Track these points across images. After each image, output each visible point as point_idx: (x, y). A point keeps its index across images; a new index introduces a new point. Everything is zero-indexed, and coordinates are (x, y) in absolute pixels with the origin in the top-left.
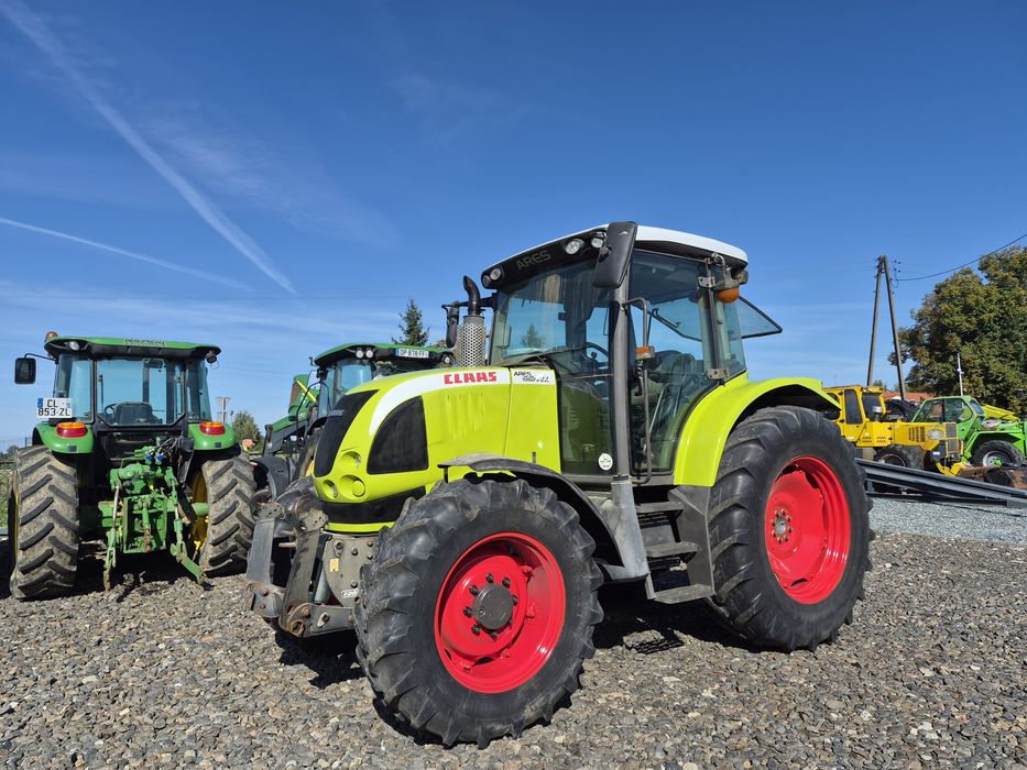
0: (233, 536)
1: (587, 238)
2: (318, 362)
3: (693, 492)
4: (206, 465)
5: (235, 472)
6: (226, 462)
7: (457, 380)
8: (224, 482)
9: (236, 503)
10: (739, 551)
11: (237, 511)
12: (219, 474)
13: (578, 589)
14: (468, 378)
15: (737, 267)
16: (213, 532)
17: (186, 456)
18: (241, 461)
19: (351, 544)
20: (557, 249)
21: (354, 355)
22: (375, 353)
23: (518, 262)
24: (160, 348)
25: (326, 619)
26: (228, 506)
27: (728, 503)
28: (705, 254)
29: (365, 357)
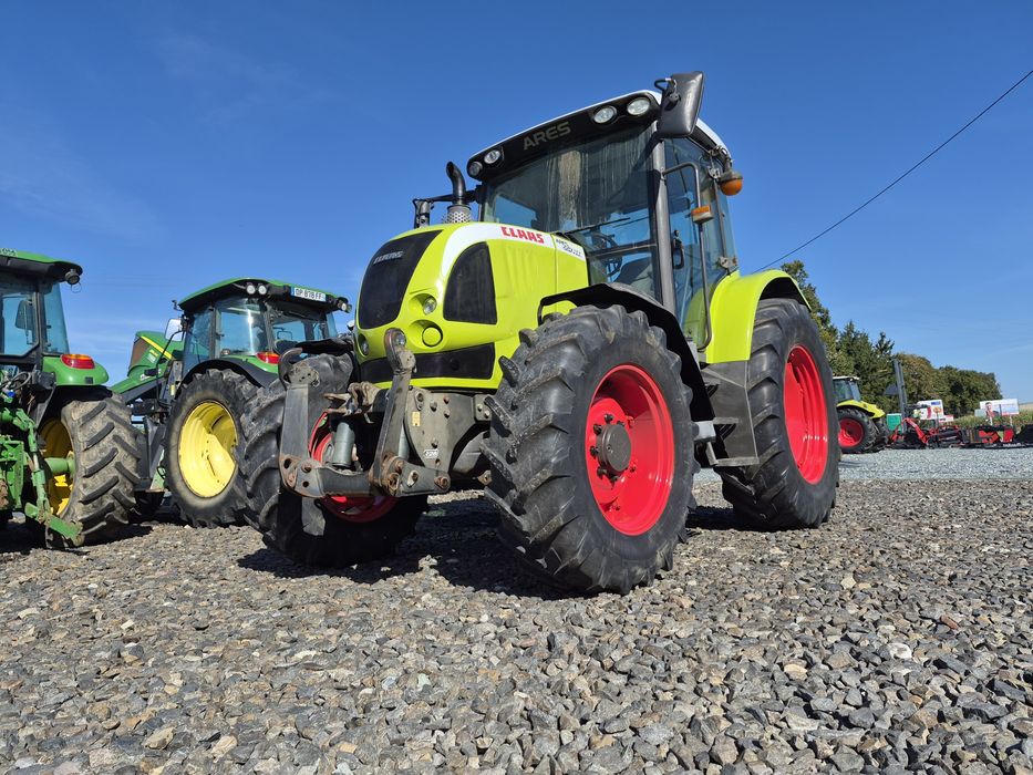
0: (111, 492)
2: (182, 306)
3: (729, 368)
4: (70, 406)
5: (110, 414)
6: (97, 403)
7: (513, 235)
8: (98, 425)
9: (115, 450)
10: (770, 425)
11: (116, 460)
12: (91, 416)
14: (522, 235)
16: (85, 486)
17: (40, 398)
18: (116, 403)
19: (430, 398)
21: (245, 292)
22: (268, 289)
24: (9, 258)
25: (415, 478)
26: (104, 455)
27: (759, 377)
28: (711, 145)
29: (257, 294)
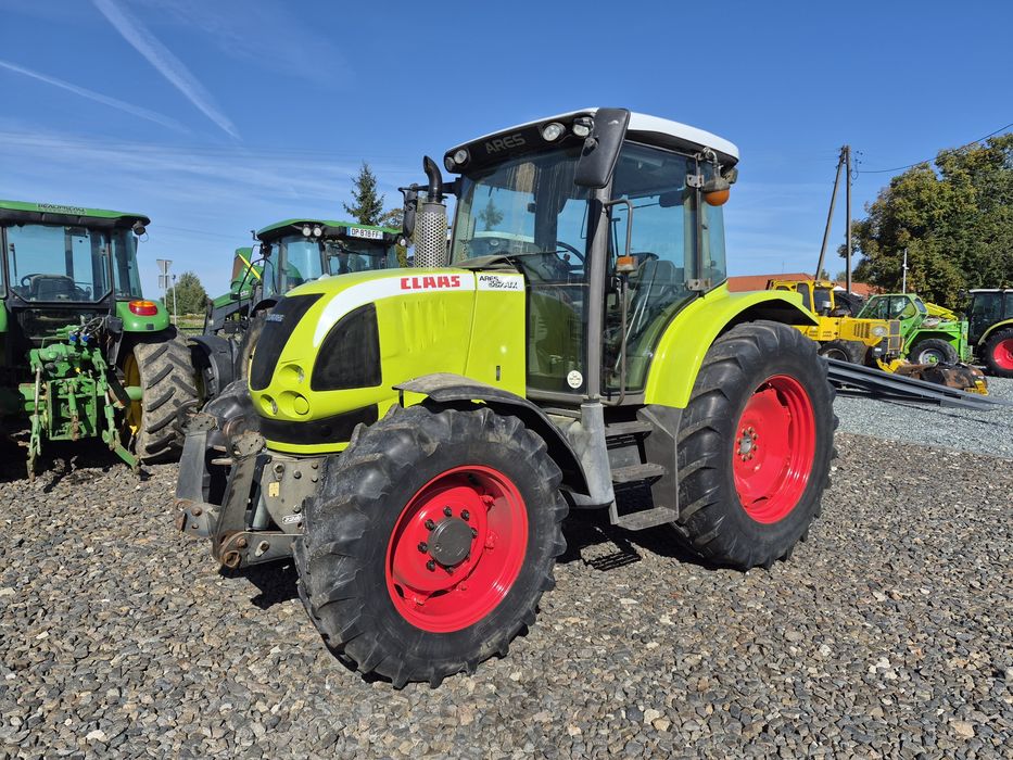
0: (171, 424)
1: (568, 123)
2: (261, 237)
3: (664, 413)
4: (137, 348)
5: (171, 356)
6: (160, 345)
7: (416, 285)
8: (158, 366)
9: (173, 389)
10: (705, 474)
11: (174, 398)
12: (152, 359)
13: (542, 522)
14: (428, 282)
15: (728, 163)
16: (149, 419)
17: (115, 337)
18: (176, 344)
19: (293, 467)
20: (534, 132)
21: (301, 233)
22: (323, 231)
23: (488, 145)
24: (79, 217)
25: (265, 548)
26: (163, 393)
27: (699, 426)
28: (695, 148)
29: (312, 235)
